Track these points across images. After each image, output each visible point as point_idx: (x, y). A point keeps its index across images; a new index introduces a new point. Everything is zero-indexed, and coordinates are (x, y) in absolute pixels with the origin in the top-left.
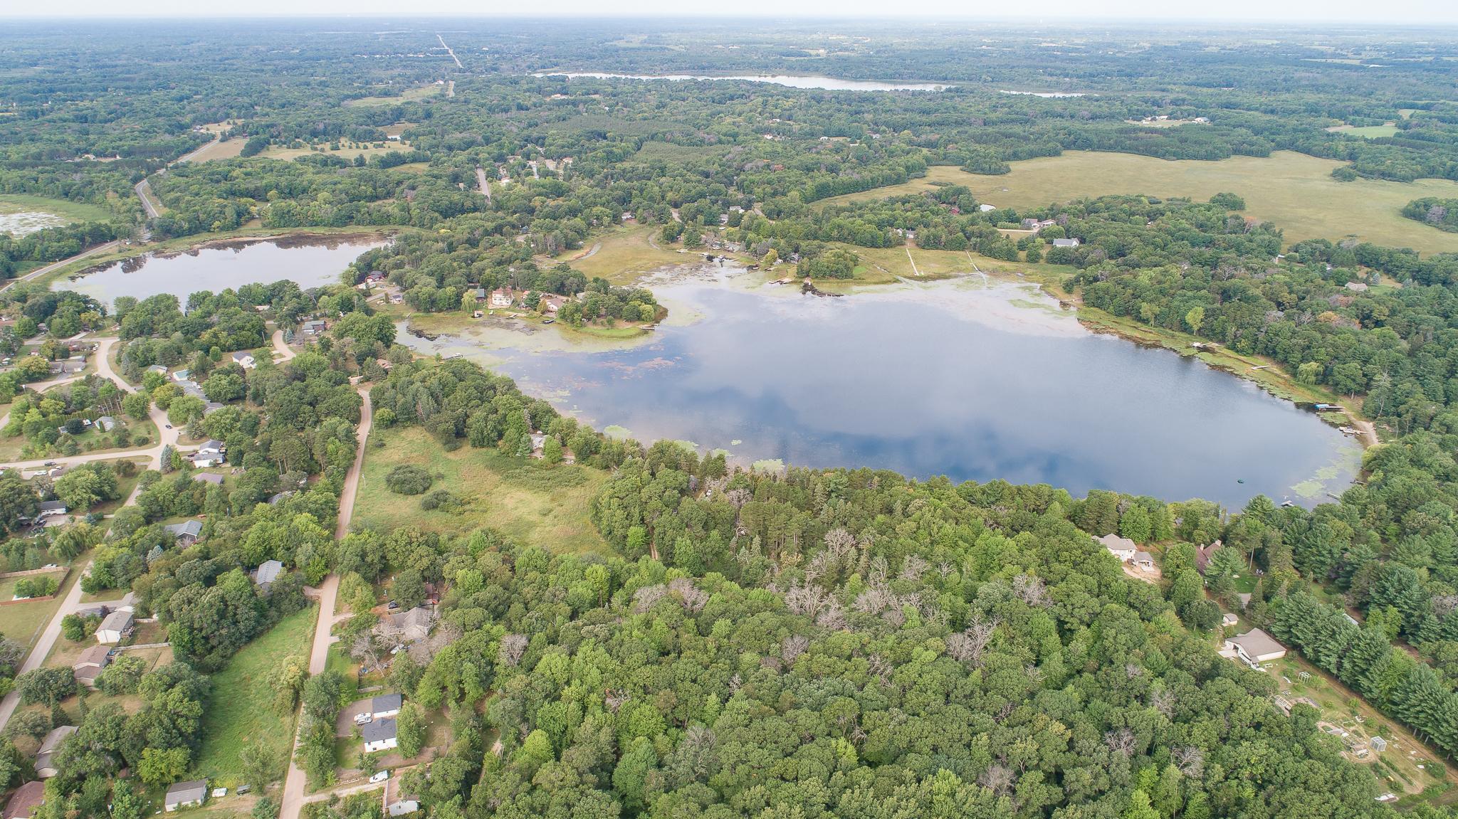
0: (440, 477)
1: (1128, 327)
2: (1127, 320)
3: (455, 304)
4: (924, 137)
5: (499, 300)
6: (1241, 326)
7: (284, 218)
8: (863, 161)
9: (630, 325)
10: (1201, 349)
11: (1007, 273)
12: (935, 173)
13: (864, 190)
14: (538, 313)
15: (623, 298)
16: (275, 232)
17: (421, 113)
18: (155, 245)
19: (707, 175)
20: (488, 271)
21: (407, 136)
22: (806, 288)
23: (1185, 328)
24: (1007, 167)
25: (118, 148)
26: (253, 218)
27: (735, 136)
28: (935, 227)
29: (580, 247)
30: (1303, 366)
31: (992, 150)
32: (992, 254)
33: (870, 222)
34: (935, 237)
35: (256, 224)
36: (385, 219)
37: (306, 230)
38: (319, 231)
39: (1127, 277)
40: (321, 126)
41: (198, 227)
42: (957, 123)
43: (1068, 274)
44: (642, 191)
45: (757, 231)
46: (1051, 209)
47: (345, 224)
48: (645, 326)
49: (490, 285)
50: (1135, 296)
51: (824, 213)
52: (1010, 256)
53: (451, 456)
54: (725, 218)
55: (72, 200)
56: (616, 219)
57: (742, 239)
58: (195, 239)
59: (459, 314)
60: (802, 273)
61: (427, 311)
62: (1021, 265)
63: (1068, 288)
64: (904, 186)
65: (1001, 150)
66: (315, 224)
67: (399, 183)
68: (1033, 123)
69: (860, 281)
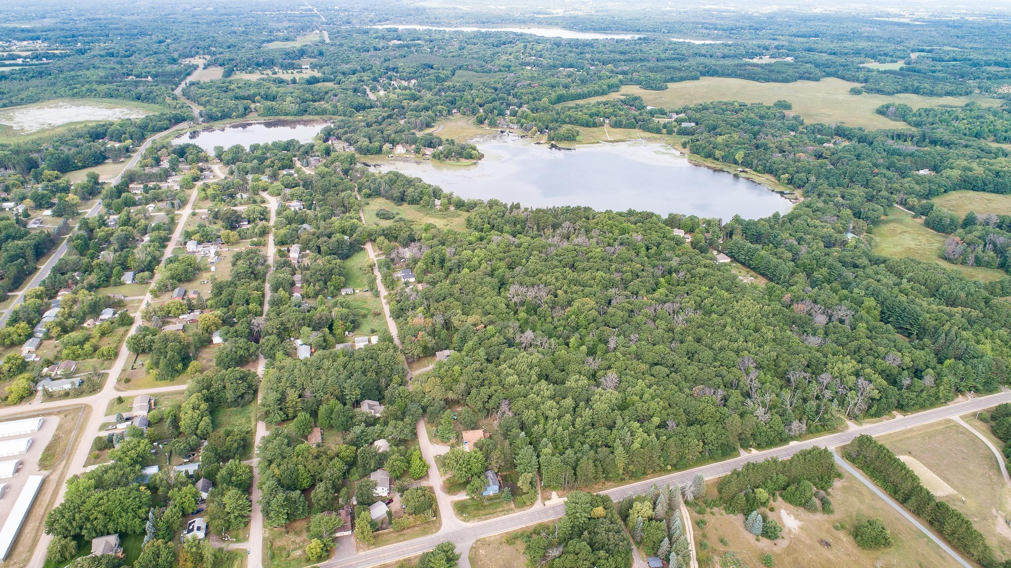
0: (397, 214)
1: (709, 162)
2: (710, 160)
3: (379, 151)
4: (620, 68)
5: (400, 149)
6: (760, 160)
7: (270, 111)
8: (583, 82)
9: (467, 161)
10: (741, 171)
11: (655, 139)
12: (625, 89)
13: (584, 98)
14: (421, 155)
15: (463, 148)
16: (266, 118)
17: (316, 52)
18: (206, 125)
19: (496, 89)
20: (393, 136)
21: (313, 67)
22: (553, 146)
23: (735, 162)
24: (666, 86)
25: (148, 72)
26: (251, 111)
27: (509, 67)
28: (620, 116)
29: (433, 127)
30: (782, 176)
31: (658, 76)
32: (649, 130)
33: (586, 114)
34: (620, 121)
35: (254, 115)
36: (324, 112)
37: (282, 118)
38: (289, 118)
39: (712, 139)
40: (261, 60)
41: (225, 116)
42: (641, 60)
43: (685, 139)
44: (461, 98)
45: (526, 118)
46: (684, 108)
47: (303, 115)
48: (474, 161)
49: (394, 143)
50: (714, 148)
51: (561, 109)
52: (658, 131)
53: (399, 207)
54: (508, 112)
55: (143, 101)
56: (450, 113)
57: (519, 122)
58: (224, 121)
59: (381, 156)
60: (551, 139)
61: (365, 154)
62: (663, 135)
63: (684, 145)
64: (606, 96)
65: (664, 76)
66: (286, 114)
67: (327, 93)
68: (686, 60)
69: (580, 142)
